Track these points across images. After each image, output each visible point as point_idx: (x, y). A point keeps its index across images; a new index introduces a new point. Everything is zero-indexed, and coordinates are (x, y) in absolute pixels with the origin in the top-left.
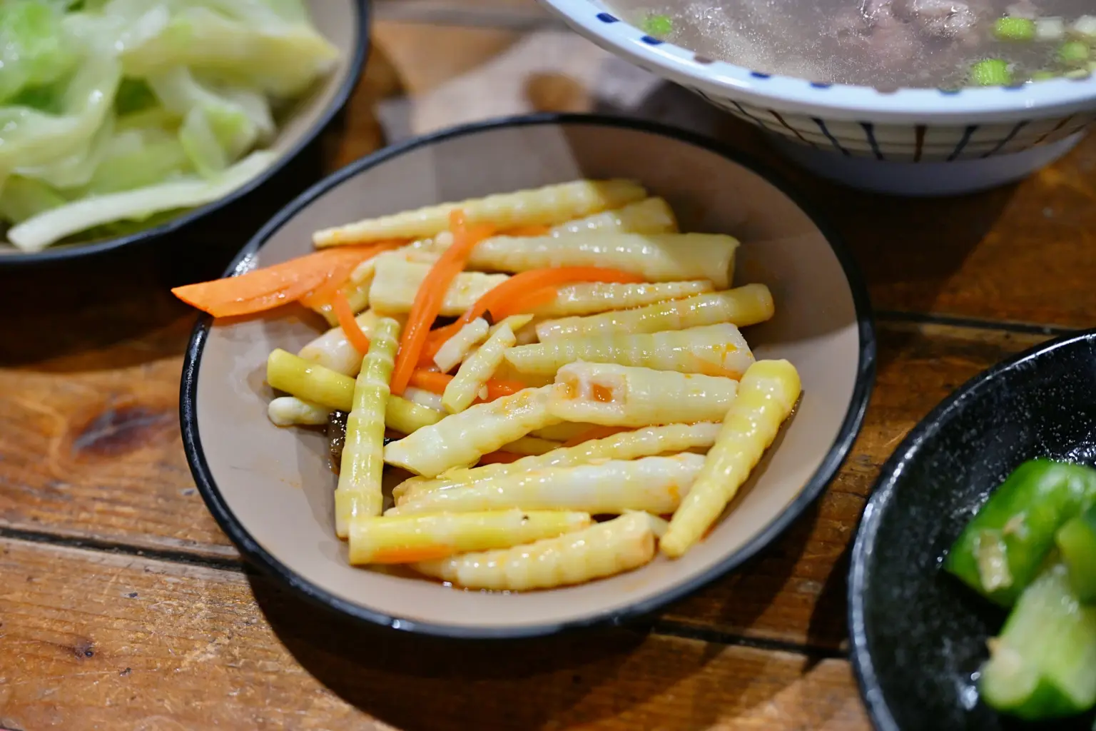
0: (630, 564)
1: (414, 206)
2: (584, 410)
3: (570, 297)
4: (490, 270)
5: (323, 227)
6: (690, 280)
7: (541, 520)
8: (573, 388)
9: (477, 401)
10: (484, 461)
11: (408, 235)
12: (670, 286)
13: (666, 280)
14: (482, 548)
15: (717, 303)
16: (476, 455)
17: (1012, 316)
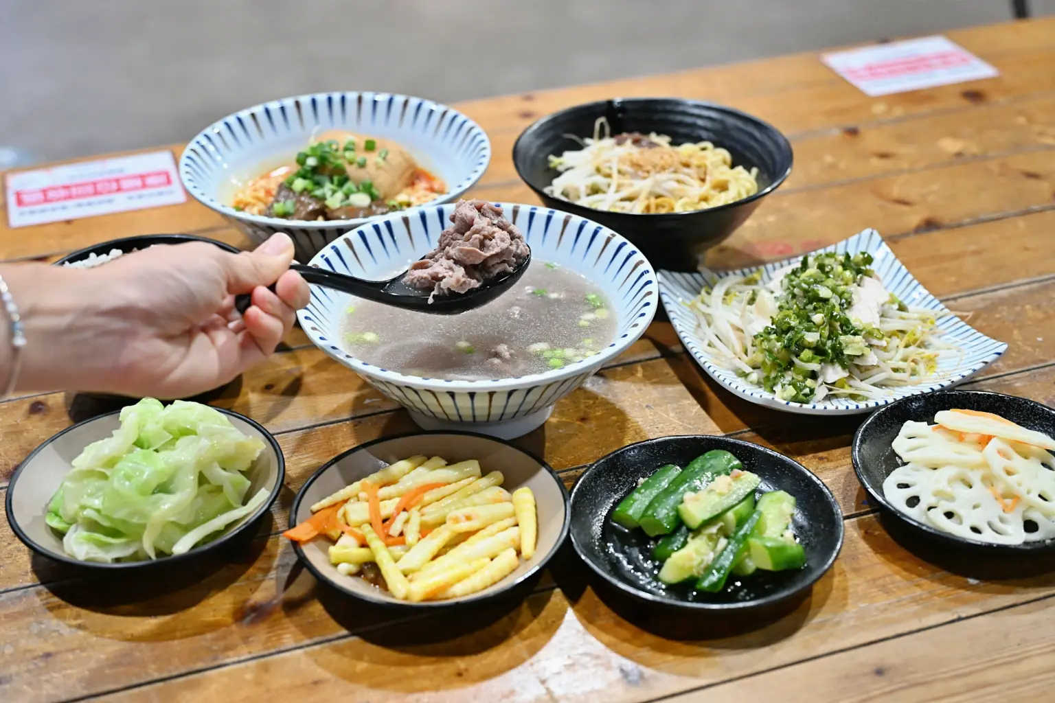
0: (514, 567)
1: (336, 490)
2: (464, 526)
3: (427, 497)
4: (390, 499)
5: (314, 504)
6: (469, 477)
7: (475, 564)
8: (456, 520)
9: (419, 539)
10: (434, 558)
11: (346, 498)
12: (462, 482)
13: (460, 480)
14: (459, 580)
15: (485, 481)
16: (430, 556)
17: (573, 465)
